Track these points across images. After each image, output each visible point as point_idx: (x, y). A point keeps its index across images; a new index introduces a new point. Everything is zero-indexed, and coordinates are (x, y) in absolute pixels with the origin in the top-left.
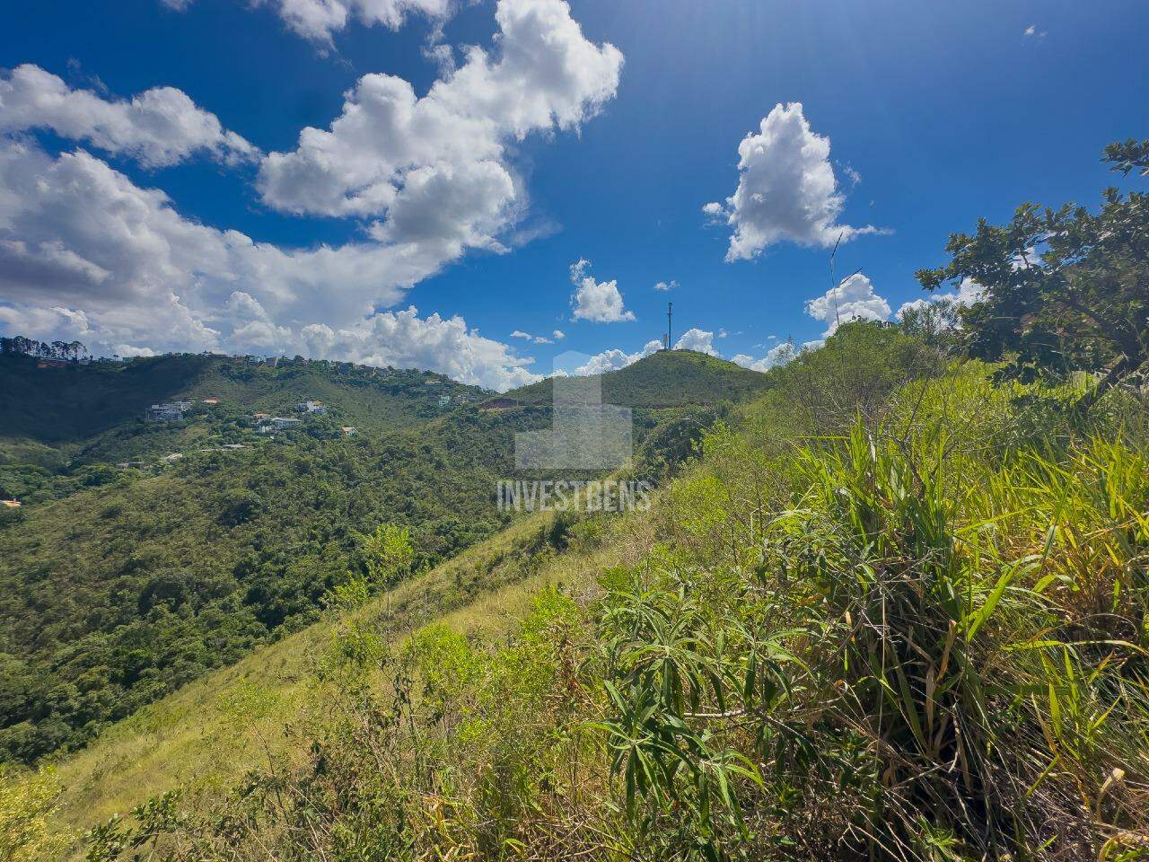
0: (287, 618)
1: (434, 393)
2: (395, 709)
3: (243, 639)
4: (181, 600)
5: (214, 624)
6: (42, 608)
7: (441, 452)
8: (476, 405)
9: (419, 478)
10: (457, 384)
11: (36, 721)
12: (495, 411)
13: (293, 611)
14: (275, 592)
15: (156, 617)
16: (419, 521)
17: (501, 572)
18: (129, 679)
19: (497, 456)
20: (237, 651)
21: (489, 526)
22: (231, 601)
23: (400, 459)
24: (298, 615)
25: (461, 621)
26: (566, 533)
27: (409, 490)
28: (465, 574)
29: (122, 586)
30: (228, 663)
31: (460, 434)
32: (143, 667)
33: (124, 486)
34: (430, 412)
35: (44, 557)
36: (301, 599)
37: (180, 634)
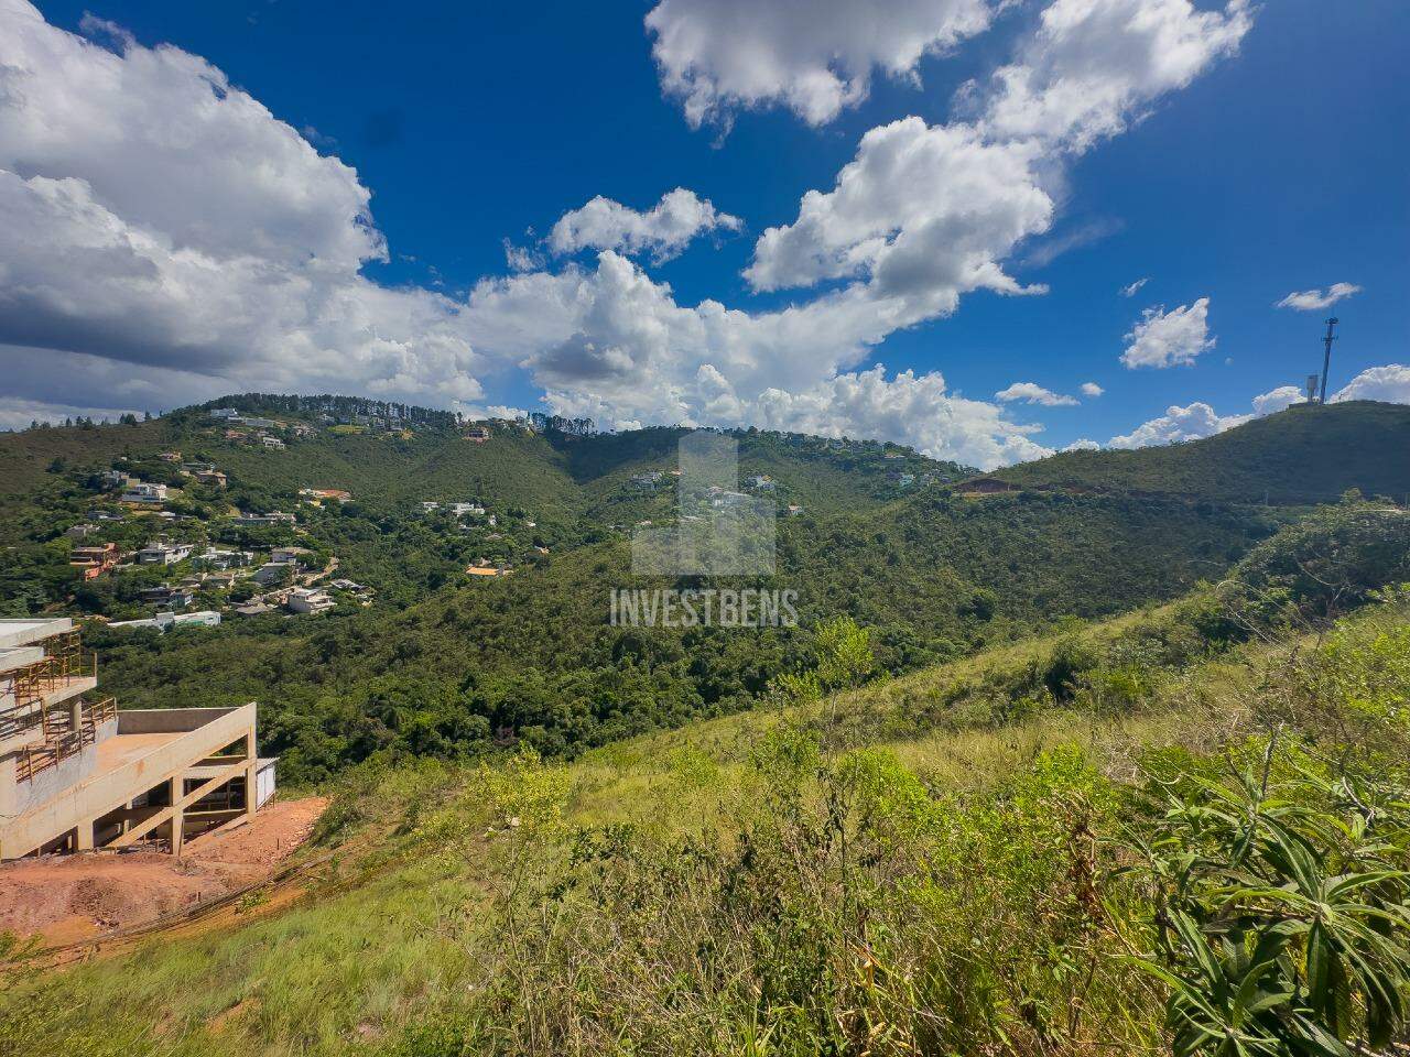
0: (722, 698)
1: (894, 470)
2: (827, 833)
3: (684, 707)
4: (641, 657)
5: (664, 686)
6: (556, 638)
7: (896, 543)
8: (948, 486)
9: (868, 572)
10: (925, 459)
11: (546, 728)
12: (975, 497)
13: (728, 692)
14: (713, 669)
15: (624, 667)
16: (863, 623)
17: (964, 710)
18: (603, 715)
19: (972, 556)
20: (680, 717)
21: (953, 648)
22: (678, 668)
23: (847, 547)
24: (732, 697)
25: (907, 757)
26: (1072, 680)
27: (855, 584)
28: (915, 699)
29: (603, 633)
30: (673, 727)
31: (924, 524)
32: (611, 708)
33: (610, 546)
34: (889, 493)
35: (559, 598)
36: (736, 682)
37: (638, 687)
